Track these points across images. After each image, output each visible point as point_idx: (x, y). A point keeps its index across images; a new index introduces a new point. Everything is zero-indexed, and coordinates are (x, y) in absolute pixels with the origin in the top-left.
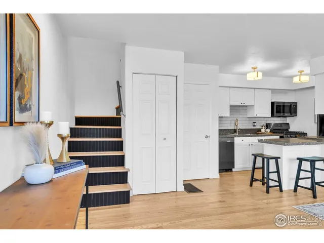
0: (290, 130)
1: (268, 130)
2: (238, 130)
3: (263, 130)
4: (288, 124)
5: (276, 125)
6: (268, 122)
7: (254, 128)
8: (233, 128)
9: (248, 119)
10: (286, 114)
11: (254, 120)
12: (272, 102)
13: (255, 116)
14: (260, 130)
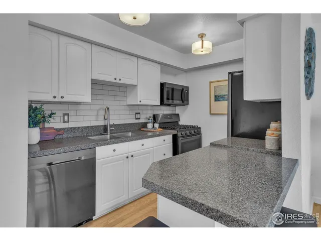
0: (180, 123)
1: (157, 125)
2: (111, 126)
3: (150, 126)
4: (178, 114)
5: (165, 116)
6: (156, 113)
7: (137, 121)
8: (101, 123)
9: (127, 108)
10: (175, 102)
11: (136, 109)
12: (161, 84)
13: (139, 103)
14: (144, 125)
